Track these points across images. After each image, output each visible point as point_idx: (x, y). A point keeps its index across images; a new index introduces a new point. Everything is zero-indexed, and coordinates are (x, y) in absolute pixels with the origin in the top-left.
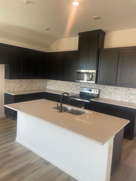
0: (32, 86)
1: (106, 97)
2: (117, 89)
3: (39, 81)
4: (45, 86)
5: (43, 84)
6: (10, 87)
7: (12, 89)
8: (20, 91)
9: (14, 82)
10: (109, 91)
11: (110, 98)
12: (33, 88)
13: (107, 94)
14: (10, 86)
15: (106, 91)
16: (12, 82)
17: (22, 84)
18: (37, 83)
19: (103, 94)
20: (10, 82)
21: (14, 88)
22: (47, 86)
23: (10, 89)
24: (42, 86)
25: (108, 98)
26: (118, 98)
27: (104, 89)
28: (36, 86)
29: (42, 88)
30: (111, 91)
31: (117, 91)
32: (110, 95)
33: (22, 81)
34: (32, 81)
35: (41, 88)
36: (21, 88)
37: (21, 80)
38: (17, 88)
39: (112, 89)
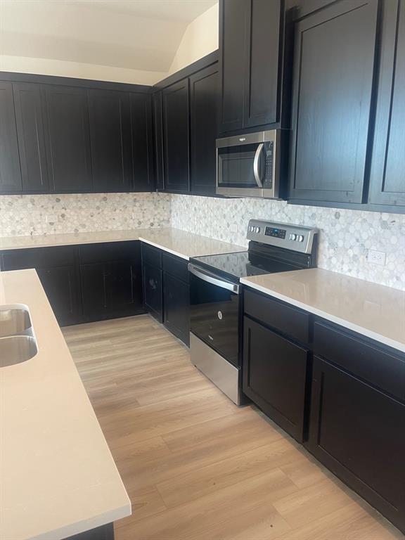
0: (107, 219)
1: (346, 268)
2: (396, 224)
3: (135, 200)
4: (166, 218)
5: (156, 213)
6: (17, 222)
7: (24, 228)
8: (59, 234)
9: (30, 205)
10: (357, 240)
11: (361, 277)
12: (110, 227)
13: (351, 253)
14: (17, 218)
15: (344, 240)
16: (24, 206)
17: (63, 211)
18: (125, 207)
19: (332, 251)
20: (15, 203)
21: (32, 224)
22: (172, 220)
23: (19, 228)
24: (149, 217)
25: (353, 274)
26: (398, 278)
27: (338, 227)
28: (126, 220)
29: (152, 225)
30: (365, 236)
31: (394, 240)
32: (361, 260)
33: (62, 202)
34: (105, 199)
35: (147, 227)
36: (60, 227)
37: (59, 196)
38: (45, 226)
39: (371, 226)
